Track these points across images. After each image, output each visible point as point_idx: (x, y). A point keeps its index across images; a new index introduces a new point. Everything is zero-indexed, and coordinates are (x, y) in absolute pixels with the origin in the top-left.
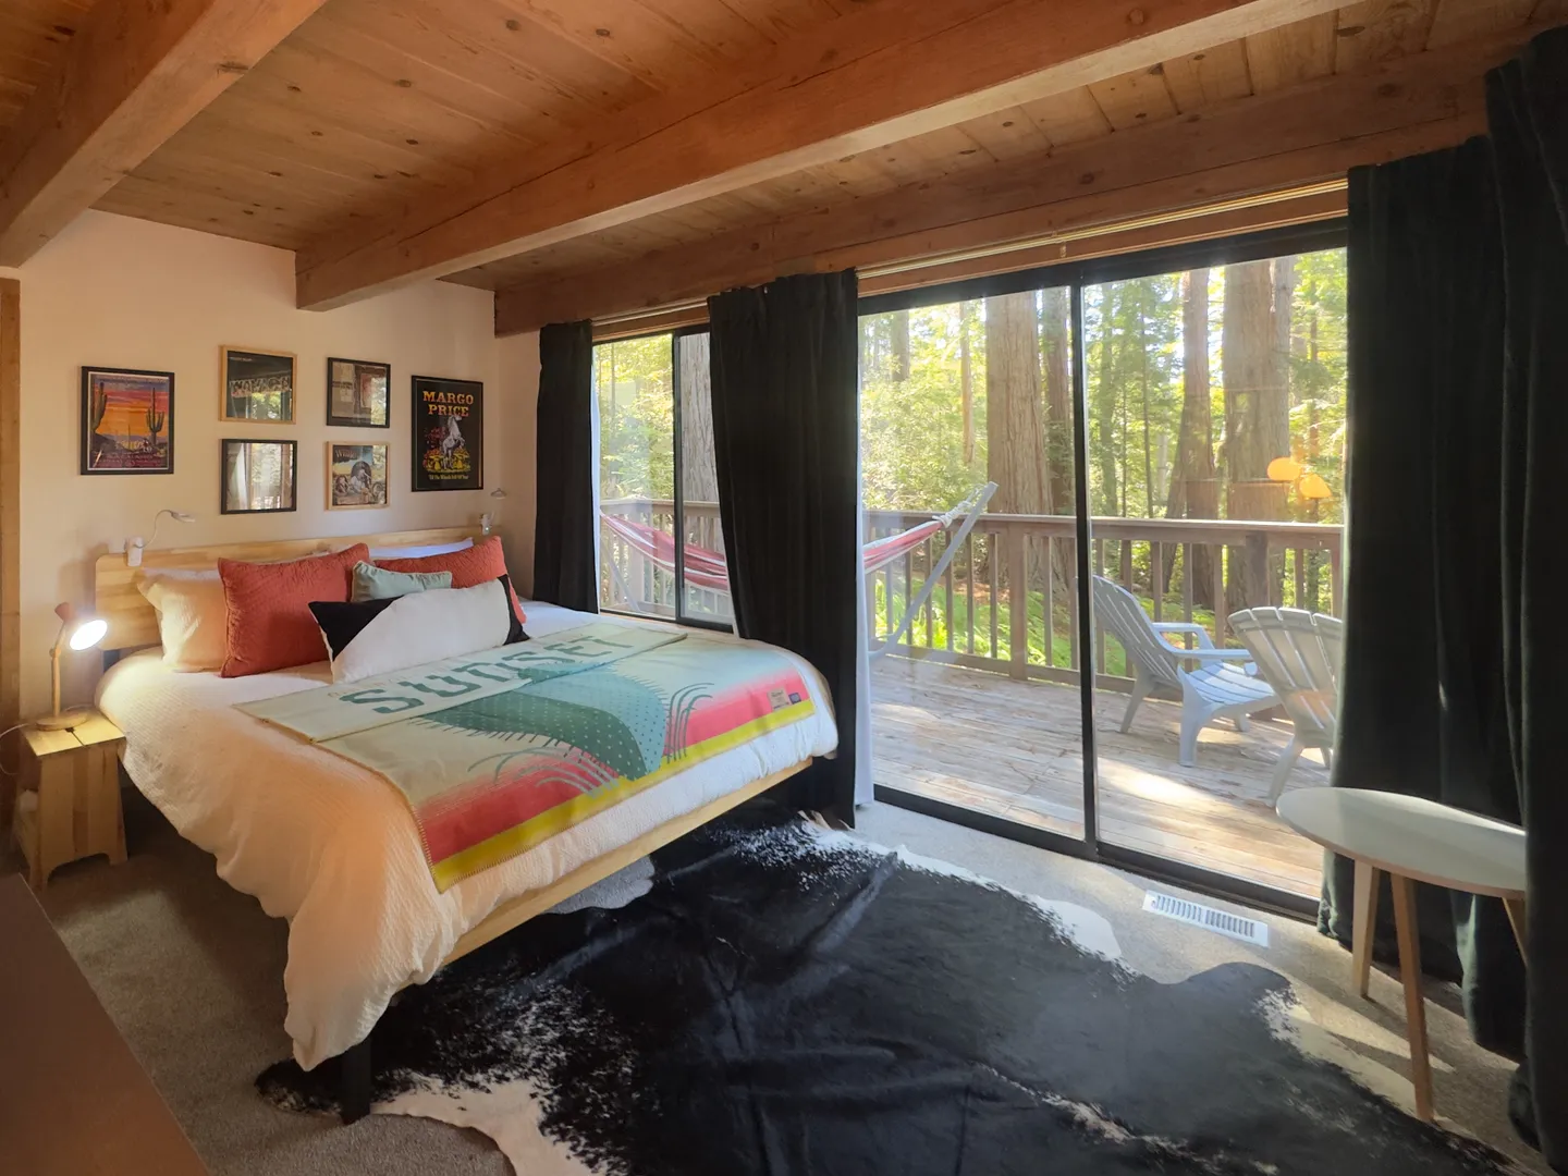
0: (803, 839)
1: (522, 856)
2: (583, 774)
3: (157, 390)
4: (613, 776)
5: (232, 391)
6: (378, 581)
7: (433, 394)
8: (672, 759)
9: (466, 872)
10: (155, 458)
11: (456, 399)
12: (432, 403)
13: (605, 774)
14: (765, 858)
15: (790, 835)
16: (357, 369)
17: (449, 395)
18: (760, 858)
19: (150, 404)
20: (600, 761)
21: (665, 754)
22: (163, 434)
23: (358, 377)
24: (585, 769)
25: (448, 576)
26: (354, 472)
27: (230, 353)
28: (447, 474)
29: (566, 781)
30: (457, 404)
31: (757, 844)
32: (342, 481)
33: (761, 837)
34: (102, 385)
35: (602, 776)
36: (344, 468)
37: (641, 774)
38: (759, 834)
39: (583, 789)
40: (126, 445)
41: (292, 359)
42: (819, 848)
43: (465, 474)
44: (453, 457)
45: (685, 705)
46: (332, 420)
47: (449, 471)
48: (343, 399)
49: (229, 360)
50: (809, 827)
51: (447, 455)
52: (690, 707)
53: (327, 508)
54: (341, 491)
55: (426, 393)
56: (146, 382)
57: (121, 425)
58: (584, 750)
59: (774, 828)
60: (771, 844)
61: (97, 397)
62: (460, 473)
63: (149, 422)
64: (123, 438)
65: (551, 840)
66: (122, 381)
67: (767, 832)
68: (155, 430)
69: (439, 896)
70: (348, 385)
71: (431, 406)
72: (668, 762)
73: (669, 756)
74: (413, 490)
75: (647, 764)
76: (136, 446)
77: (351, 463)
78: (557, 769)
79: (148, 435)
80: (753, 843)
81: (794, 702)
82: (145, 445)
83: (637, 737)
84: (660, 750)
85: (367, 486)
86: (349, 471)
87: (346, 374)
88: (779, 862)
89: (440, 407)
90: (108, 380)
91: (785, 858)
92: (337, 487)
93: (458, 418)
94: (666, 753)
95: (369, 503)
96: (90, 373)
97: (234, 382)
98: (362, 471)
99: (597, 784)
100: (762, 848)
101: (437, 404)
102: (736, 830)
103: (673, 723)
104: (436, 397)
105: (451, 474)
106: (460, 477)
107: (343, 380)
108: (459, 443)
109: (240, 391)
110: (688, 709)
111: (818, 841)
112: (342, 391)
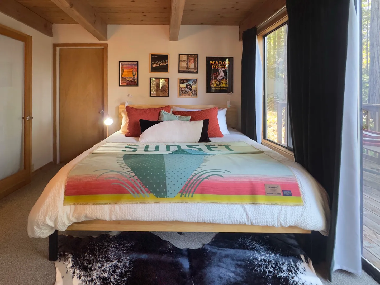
0: (292, 269)
1: (96, 206)
2: (133, 187)
3: (135, 66)
4: (147, 192)
5: (152, 65)
6: (164, 116)
7: (214, 62)
8: (183, 196)
9: (76, 203)
10: (134, 83)
11: (223, 63)
12: (213, 65)
13: (144, 190)
14: (260, 266)
15: (286, 263)
16: (187, 56)
17: (220, 62)
18: (258, 264)
19: (133, 69)
20: (144, 185)
21: (180, 193)
22: (136, 77)
23: (188, 58)
24: (135, 185)
25: (189, 117)
26: (187, 87)
27: (152, 55)
28: (219, 88)
29: (125, 187)
30: (223, 65)
31: (263, 257)
32: (183, 89)
33: (268, 255)
34: (123, 65)
35: (142, 190)
36: (184, 85)
37: (163, 196)
38: (268, 253)
39: (131, 192)
40: (128, 79)
41: (168, 55)
42: (296, 279)
43: (226, 88)
44: (221, 82)
45: (204, 176)
46: (180, 72)
47: (220, 87)
48: (183, 65)
49: (151, 57)
50: (302, 265)
51: (219, 82)
52: (206, 177)
53: (178, 97)
54: (182, 92)
55: (211, 62)
56: (132, 64)
57: (127, 74)
58: (139, 178)
59: (278, 255)
60: (271, 261)
61: (122, 68)
62: (224, 88)
63: (133, 74)
64: (127, 78)
65: (110, 205)
66: (127, 64)
67: (273, 255)
68: (134, 76)
69: (63, 206)
70: (184, 61)
71: (213, 66)
72: (181, 196)
73: (182, 194)
74: (207, 93)
75: (168, 194)
76: (130, 79)
77: (185, 84)
78: (123, 182)
79: (133, 77)
80: (261, 256)
81: (284, 195)
82: (132, 79)
83: (168, 181)
84: (179, 190)
85: (190, 91)
86: (185, 86)
87: (184, 58)
88: (265, 272)
89: (216, 66)
90: (124, 64)
91: (270, 272)
92: (182, 91)
93: (223, 69)
94: (182, 192)
95: (191, 96)
96: (121, 63)
97: (153, 63)
98: (189, 86)
99: (138, 192)
100: (265, 261)
101: (215, 65)
102: (262, 246)
103: (192, 181)
104: (215, 63)
105: (220, 88)
106: (224, 89)
107: (183, 60)
108: (224, 78)
109: (154, 65)
110: (204, 178)
111: (300, 275)
112: (183, 63)
